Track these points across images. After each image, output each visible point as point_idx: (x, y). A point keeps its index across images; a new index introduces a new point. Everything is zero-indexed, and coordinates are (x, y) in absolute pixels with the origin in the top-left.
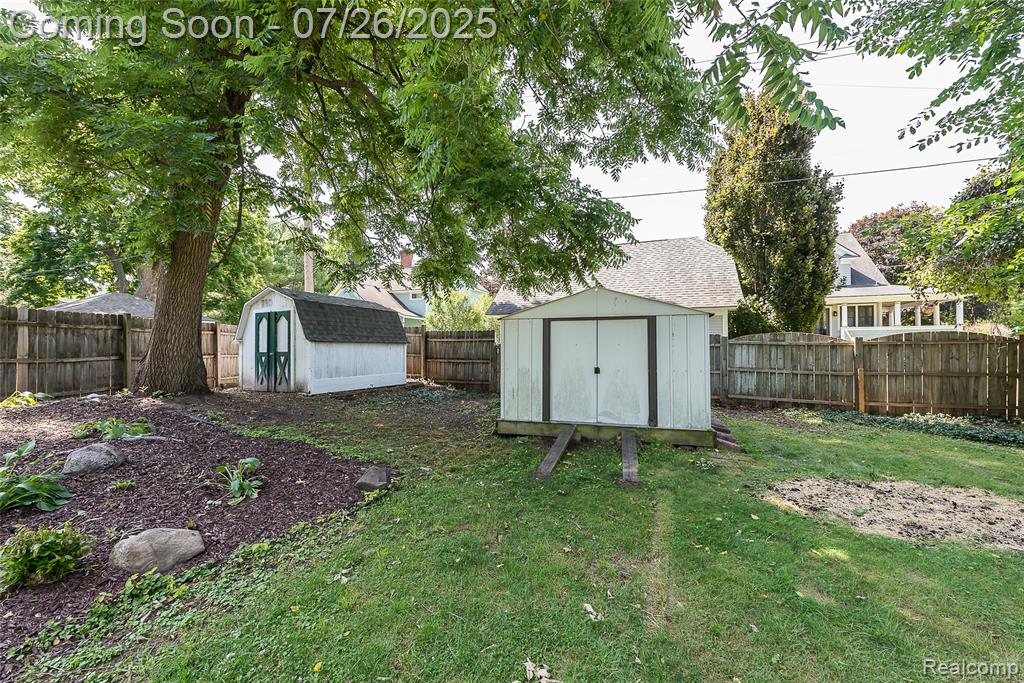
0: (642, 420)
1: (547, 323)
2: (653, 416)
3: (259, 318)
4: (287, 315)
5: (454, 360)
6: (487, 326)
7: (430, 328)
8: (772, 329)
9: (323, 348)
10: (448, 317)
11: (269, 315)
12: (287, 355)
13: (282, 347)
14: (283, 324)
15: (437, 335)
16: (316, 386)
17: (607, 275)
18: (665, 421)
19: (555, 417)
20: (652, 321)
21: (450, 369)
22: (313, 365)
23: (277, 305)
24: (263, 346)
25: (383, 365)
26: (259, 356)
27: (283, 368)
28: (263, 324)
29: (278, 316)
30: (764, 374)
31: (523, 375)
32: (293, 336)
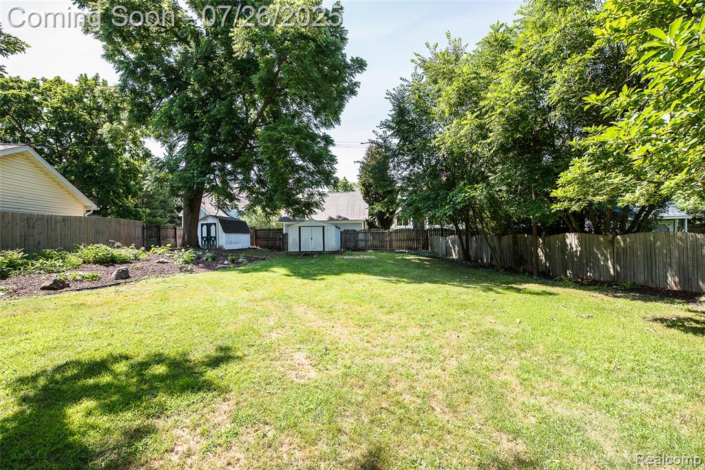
0: (322, 250)
1: (300, 227)
2: (324, 249)
3: (202, 225)
4: (215, 224)
5: (267, 239)
8: (377, 227)
9: (228, 235)
11: (207, 224)
12: (215, 238)
13: (213, 234)
14: (213, 228)
15: (259, 230)
16: (227, 247)
17: (314, 217)
18: (326, 250)
19: (302, 250)
20: (323, 227)
21: (266, 242)
22: (225, 240)
23: (210, 221)
24: (205, 234)
25: (243, 241)
26: (202, 238)
27: (213, 241)
28: (205, 227)
29: (211, 224)
30: (366, 241)
31: (294, 240)
32: (218, 231)
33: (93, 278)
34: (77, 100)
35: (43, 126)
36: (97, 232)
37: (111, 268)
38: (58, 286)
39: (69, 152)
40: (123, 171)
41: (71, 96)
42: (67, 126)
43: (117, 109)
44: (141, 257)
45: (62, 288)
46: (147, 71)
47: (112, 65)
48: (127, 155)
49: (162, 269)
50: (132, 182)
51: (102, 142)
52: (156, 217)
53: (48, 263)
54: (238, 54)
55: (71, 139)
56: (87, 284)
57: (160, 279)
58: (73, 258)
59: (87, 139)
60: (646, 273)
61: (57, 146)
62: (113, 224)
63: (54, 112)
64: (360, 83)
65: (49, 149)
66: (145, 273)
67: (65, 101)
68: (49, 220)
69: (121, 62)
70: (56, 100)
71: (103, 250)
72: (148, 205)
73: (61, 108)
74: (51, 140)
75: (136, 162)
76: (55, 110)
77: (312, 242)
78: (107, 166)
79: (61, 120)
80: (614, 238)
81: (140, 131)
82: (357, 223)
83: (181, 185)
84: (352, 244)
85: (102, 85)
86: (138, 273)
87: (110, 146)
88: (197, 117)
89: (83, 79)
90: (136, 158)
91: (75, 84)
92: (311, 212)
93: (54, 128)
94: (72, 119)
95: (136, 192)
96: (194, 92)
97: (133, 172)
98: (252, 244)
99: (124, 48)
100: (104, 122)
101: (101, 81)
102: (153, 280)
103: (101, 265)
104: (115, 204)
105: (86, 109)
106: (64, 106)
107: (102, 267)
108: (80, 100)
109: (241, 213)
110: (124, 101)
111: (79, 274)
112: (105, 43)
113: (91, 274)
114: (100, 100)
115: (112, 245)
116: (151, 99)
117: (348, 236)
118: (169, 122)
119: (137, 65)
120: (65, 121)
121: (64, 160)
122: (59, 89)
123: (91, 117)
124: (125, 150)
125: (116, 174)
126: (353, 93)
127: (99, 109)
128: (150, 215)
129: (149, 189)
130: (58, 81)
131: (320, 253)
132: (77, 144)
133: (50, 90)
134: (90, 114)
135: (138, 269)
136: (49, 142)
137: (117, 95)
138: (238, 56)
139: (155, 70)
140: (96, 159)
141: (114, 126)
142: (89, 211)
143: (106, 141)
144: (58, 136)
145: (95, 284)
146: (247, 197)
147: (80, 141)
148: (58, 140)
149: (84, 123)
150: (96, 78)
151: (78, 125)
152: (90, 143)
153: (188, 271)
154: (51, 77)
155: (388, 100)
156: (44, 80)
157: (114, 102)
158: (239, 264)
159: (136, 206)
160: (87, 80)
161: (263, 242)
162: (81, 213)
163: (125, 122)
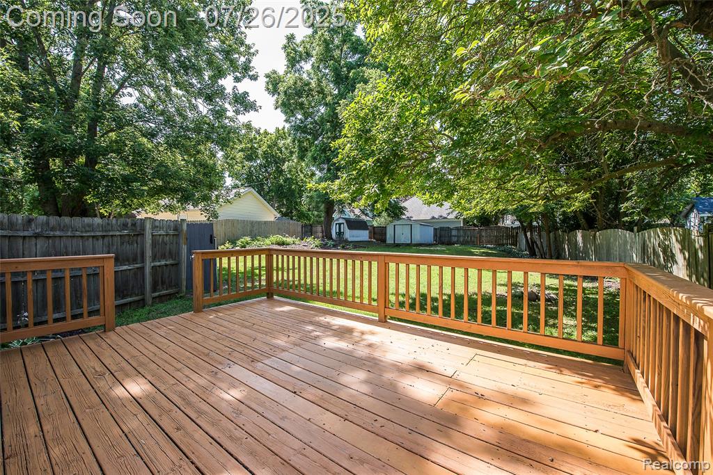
1: (394, 225)
2: (411, 242)
3: (336, 224)
4: (343, 224)
9: (351, 231)
12: (344, 233)
13: (342, 231)
15: (376, 228)
16: (350, 239)
19: (396, 242)
20: (411, 225)
21: (380, 237)
22: (349, 235)
23: (341, 221)
24: (338, 231)
25: (363, 235)
26: (336, 233)
27: (342, 235)
28: (338, 225)
29: (341, 224)
30: (458, 237)
31: (390, 235)
32: (345, 228)
41: (272, 143)
58: (268, 241)
67: (269, 147)
71: (279, 238)
76: (264, 152)
77: (403, 236)
82: (455, 221)
84: (447, 239)
91: (274, 134)
98: (370, 238)
103: (278, 245)
115: (285, 236)
117: (443, 233)
130: (266, 133)
131: (408, 245)
142: (276, 218)
154: (263, 131)
161: (378, 237)
162: (272, 219)
163: (295, 160)
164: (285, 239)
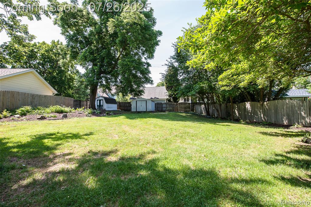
0: (145, 110)
1: (136, 101)
3: (97, 100)
4: (102, 100)
5: (124, 106)
6: (129, 101)
7: (120, 102)
8: (172, 102)
9: (107, 104)
10: (121, 99)
11: (99, 100)
12: (102, 105)
13: (102, 104)
14: (102, 101)
16: (107, 109)
17: (142, 96)
18: (147, 111)
19: (137, 111)
20: (146, 101)
21: (124, 108)
22: (106, 106)
23: (101, 98)
24: (98, 104)
25: (114, 107)
26: (97, 106)
27: (102, 107)
28: (98, 101)
29: (101, 100)
30: (166, 108)
31: (134, 106)
32: (104, 103)
33: (55, 117)
34: (51, 51)
35: (38, 61)
36: (57, 102)
37: (61, 114)
38: (43, 118)
39: (47, 71)
40: (68, 79)
41: (49, 49)
42: (47, 61)
43: (66, 54)
44: (72, 111)
45: (44, 119)
46: (77, 39)
47: (64, 37)
48: (69, 72)
49: (80, 115)
50: (71, 84)
51: (60, 67)
52: (80, 98)
53: (39, 111)
54: (110, 32)
55: (48, 66)
56: (52, 118)
57: (78, 118)
58: (48, 110)
59: (54, 66)
60: (275, 118)
61: (43, 69)
62: (63, 99)
63: (42, 55)
64: (160, 40)
65: (39, 70)
66: (73, 116)
67: (47, 51)
68: (40, 96)
69: (67, 36)
70: (43, 51)
71: (58, 108)
72: (77, 93)
73: (44, 54)
74: (41, 67)
75: (73, 75)
76: (43, 55)
77: (141, 107)
78: (62, 77)
79: (45, 58)
80: (263, 103)
81: (74, 62)
82: (163, 100)
83: (88, 83)
84: (160, 109)
85: (60, 44)
86: (71, 116)
87: (63, 68)
88: (95, 57)
89: (53, 42)
90: (73, 73)
91: (50, 44)
92: (141, 95)
93: (42, 62)
94: (48, 58)
95: (73, 88)
96: (95, 46)
97: (72, 79)
98: (118, 109)
99: (69, 29)
100: (61, 59)
101: (60, 42)
102: (76, 118)
103: (57, 113)
104: (64, 93)
105: (54, 54)
106: (46, 53)
107: (58, 114)
108: (52, 51)
109: (113, 95)
110: (68, 51)
111: (49, 115)
112: (62, 28)
113: (54, 115)
114: (59, 51)
115: (62, 106)
116: (79, 50)
117: (158, 105)
118: (85, 58)
119: (73, 37)
120: (46, 59)
121: (45, 75)
122: (44, 47)
123: (56, 57)
124: (68, 70)
125: (65, 80)
126: (158, 45)
127: (59, 54)
128: (78, 97)
129: (77, 85)
130: (44, 43)
131: (144, 112)
132: (50, 68)
133: (41, 47)
134: (55, 56)
135: (71, 115)
136: (40, 68)
137: (66, 48)
138: (110, 33)
139: (80, 38)
140: (57, 74)
141: (64, 60)
142: (54, 94)
143: (61, 66)
144: (43, 65)
145: (55, 118)
146: (116, 88)
147: (52, 67)
148: (43, 67)
149: (53, 60)
150: (58, 41)
151: (51, 61)
152: (55, 68)
153: (89, 116)
154: (41, 42)
155: (173, 47)
156: (39, 43)
157: (65, 51)
158: (110, 115)
159: (73, 93)
160: (54, 42)
161: (122, 108)
162: (51, 94)
163: (68, 59)
164: (63, 109)
